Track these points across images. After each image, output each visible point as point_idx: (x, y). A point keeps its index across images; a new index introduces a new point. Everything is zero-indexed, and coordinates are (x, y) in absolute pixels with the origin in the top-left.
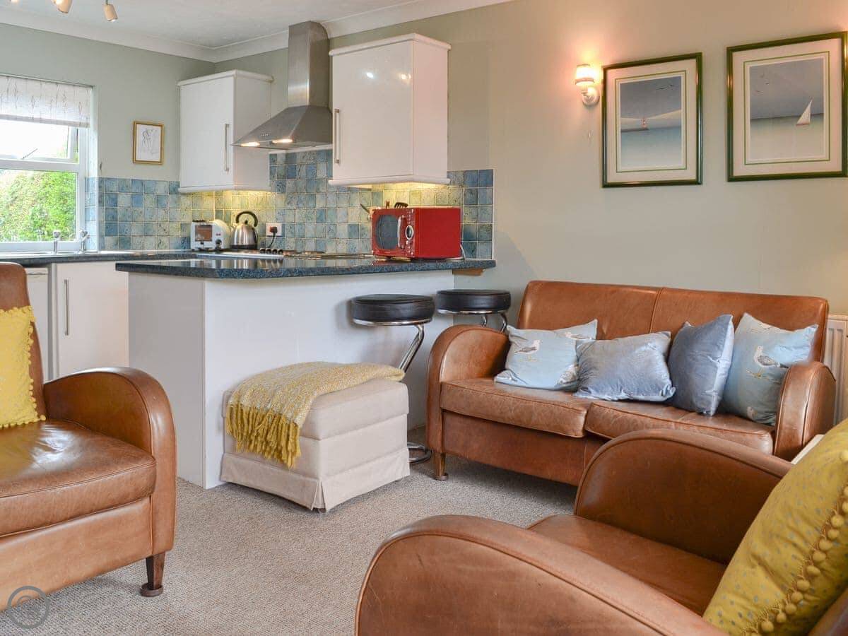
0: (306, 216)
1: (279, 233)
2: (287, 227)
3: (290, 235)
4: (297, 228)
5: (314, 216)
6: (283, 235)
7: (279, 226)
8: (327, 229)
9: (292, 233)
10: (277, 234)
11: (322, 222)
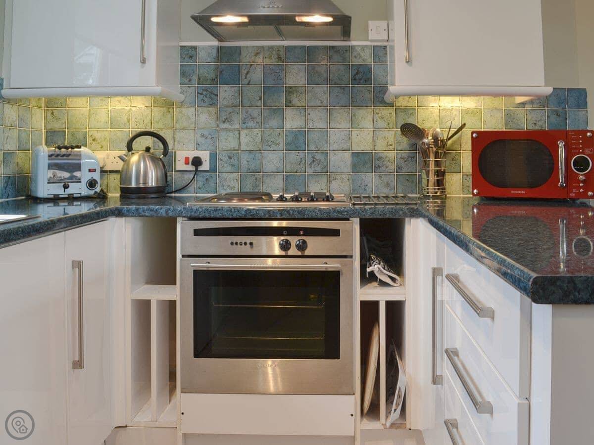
0: (264, 141)
1: (206, 166)
5: (281, 141)
6: (213, 169)
7: (205, 156)
10: (201, 168)
11: (297, 148)
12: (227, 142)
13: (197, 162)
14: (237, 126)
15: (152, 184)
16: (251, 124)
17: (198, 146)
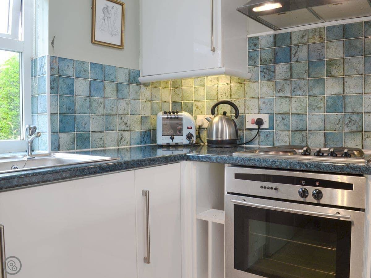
0: (308, 105)
1: (266, 125)
2: (278, 118)
3: (282, 127)
4: (294, 120)
5: (323, 105)
6: (271, 128)
7: (265, 118)
8: (346, 120)
9: (285, 125)
10: (262, 127)
11: (336, 111)
12: (282, 107)
13: (259, 122)
14: (289, 95)
15: (227, 138)
16: (299, 92)
17: (260, 111)
